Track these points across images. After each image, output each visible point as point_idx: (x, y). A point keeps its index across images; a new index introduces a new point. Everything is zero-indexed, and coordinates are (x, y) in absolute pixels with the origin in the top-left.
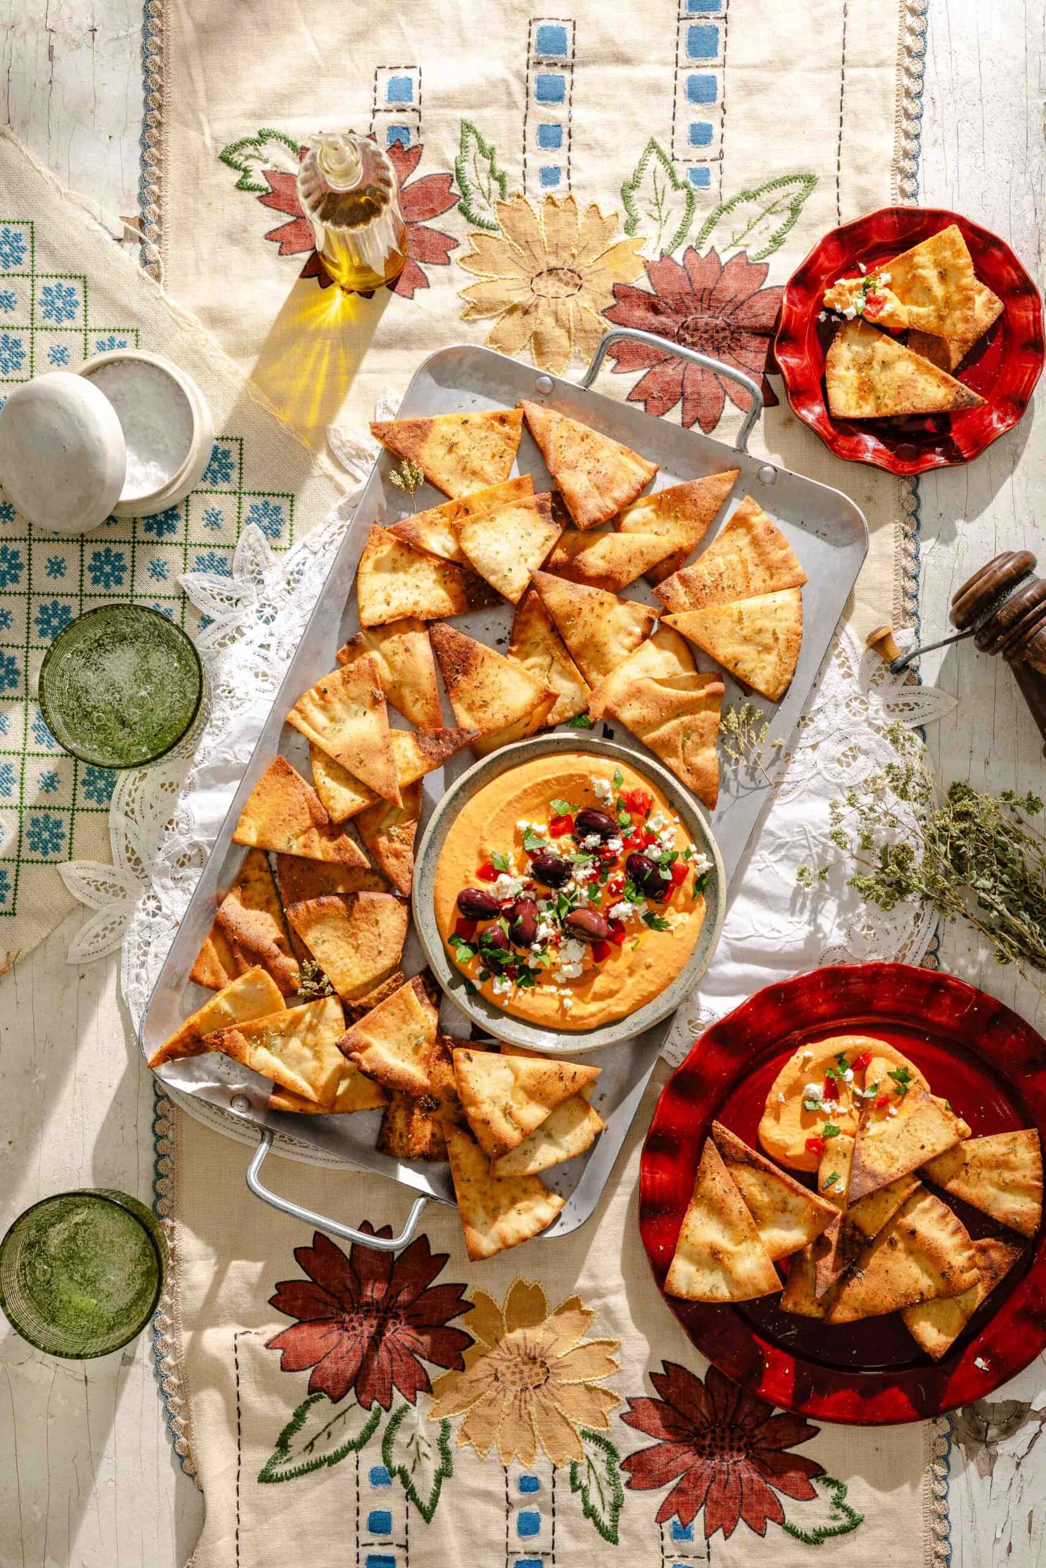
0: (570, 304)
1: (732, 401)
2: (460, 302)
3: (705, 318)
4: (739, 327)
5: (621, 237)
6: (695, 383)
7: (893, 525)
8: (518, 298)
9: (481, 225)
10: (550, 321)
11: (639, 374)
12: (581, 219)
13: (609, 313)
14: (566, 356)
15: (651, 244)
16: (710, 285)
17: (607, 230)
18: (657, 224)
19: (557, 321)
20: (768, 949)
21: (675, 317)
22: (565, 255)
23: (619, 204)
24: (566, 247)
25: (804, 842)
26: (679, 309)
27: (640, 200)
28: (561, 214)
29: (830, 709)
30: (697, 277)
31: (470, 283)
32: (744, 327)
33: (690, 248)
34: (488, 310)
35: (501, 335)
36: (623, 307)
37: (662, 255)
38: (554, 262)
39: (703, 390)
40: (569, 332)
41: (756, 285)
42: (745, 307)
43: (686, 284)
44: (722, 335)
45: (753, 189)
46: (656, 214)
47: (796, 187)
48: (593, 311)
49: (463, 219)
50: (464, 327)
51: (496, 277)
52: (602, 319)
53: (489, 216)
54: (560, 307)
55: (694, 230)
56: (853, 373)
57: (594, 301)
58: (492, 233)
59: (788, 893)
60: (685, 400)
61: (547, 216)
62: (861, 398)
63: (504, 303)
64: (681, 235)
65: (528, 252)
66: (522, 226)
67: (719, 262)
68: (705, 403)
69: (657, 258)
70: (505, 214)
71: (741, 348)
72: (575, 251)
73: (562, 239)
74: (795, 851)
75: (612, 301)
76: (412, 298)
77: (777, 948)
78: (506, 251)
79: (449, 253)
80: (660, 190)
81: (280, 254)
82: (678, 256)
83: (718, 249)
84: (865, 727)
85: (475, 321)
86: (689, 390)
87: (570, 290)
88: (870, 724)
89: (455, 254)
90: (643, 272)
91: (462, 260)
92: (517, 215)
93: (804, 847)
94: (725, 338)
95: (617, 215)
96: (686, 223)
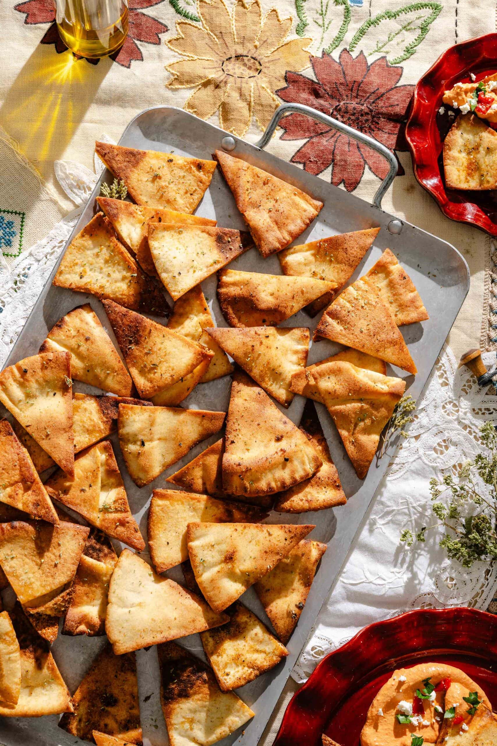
0: (252, 83)
1: (370, 168)
2: (166, 74)
3: (353, 104)
4: (379, 113)
5: (292, 36)
6: (343, 153)
7: (484, 273)
8: (212, 75)
9: (186, 16)
10: (235, 95)
11: (301, 143)
12: (263, 20)
13: (281, 93)
14: (246, 124)
15: (316, 43)
16: (359, 79)
17: (282, 30)
18: (321, 30)
19: (241, 95)
20: (375, 593)
21: (330, 101)
22: (250, 46)
23: (293, 11)
24: (251, 40)
25: (406, 511)
26: (335, 95)
27: (310, 9)
28: (248, 14)
29: (431, 409)
30: (349, 72)
31: (174, 60)
32: (382, 114)
33: (345, 50)
34: (188, 82)
35: (197, 102)
36: (292, 90)
37: (324, 53)
38: (240, 51)
39: (349, 159)
40: (249, 105)
41: (393, 83)
42: (384, 98)
43: (341, 76)
44: (365, 118)
45: (394, 11)
46: (320, 22)
47: (426, 12)
48: (269, 91)
49: (173, 10)
50: (169, 94)
51: (196, 57)
52: (275, 97)
53: (193, 10)
54: (244, 85)
55: (349, 37)
56: (464, 155)
57: (270, 83)
58: (194, 23)
59: (393, 550)
60: (335, 165)
61: (238, 14)
62: (469, 174)
63: (201, 78)
64: (338, 40)
65: (221, 40)
66: (217, 21)
67: (366, 63)
68: (350, 169)
69: (320, 55)
70: (205, 10)
71: (379, 129)
72: (257, 43)
73: (248, 33)
74: (400, 517)
75: (284, 84)
76: (129, 67)
77: (382, 593)
78: (204, 38)
79: (160, 36)
80: (324, 4)
81: (26, 22)
82: (335, 55)
83: (366, 54)
84: (456, 425)
85: (177, 90)
86: (338, 158)
87: (252, 73)
88: (460, 423)
89: (164, 37)
90: (309, 65)
91: (170, 42)
92: (214, 11)
93: (405, 514)
94: (367, 120)
95: (291, 19)
96: (342, 31)
